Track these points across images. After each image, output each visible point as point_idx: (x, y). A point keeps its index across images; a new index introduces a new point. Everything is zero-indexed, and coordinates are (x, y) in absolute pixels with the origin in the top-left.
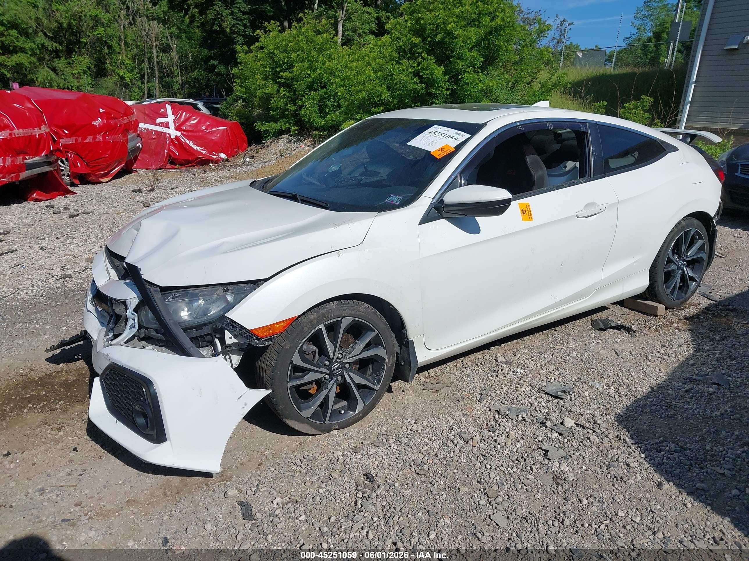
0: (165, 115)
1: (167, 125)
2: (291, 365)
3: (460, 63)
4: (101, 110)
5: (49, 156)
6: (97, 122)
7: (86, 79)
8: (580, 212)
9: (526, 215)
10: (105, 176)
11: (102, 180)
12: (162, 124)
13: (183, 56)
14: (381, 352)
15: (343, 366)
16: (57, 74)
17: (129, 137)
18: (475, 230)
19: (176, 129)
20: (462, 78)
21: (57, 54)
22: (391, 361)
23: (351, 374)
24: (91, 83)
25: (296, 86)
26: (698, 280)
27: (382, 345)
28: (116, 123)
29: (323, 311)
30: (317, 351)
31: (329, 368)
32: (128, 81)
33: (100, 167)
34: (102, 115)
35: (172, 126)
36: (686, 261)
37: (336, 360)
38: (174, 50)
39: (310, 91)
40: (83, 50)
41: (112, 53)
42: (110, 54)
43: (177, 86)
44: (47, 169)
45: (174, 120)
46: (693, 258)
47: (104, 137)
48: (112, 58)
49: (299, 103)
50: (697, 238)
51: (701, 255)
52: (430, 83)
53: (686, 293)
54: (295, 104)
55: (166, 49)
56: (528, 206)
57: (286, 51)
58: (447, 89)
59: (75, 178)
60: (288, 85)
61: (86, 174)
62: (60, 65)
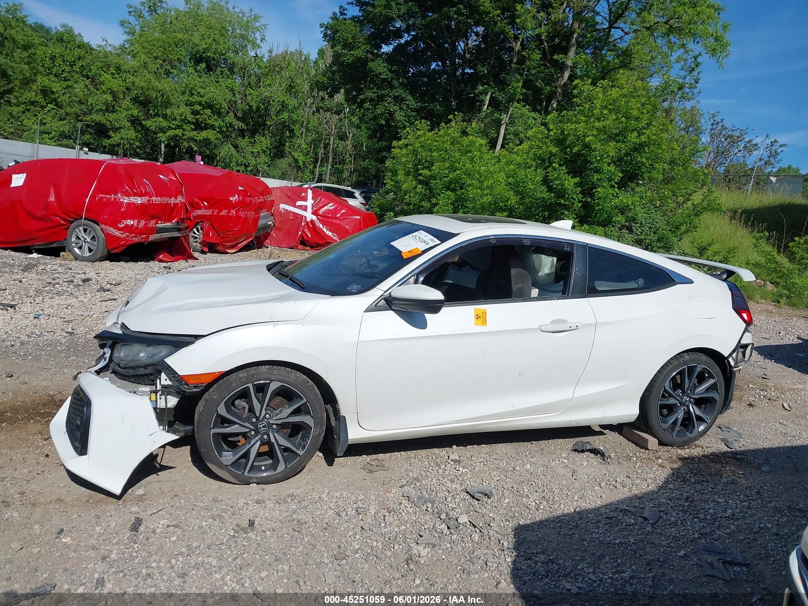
0: (305, 199)
1: (305, 208)
2: (216, 414)
3: (596, 176)
4: (240, 188)
5: (180, 223)
6: (234, 198)
7: (264, 158)
8: (544, 326)
9: (480, 320)
10: (232, 247)
11: (229, 251)
12: (300, 207)
13: (357, 146)
14: (307, 420)
15: (270, 426)
16: (238, 152)
17: (261, 215)
18: (422, 325)
19: (313, 213)
20: (596, 192)
21: (242, 133)
22: (318, 430)
23: (276, 434)
24: (268, 163)
25: (432, 185)
26: (708, 422)
27: (310, 414)
28: (251, 201)
29: (253, 372)
30: (247, 408)
31: (255, 425)
32: (301, 164)
33: (229, 239)
34: (239, 193)
35: (310, 210)
36: (693, 398)
37: (263, 418)
38: (350, 139)
39: (447, 191)
40: (266, 132)
41: (293, 136)
42: (291, 137)
43: (346, 174)
44: (176, 234)
45: (312, 204)
46: (701, 396)
47: (237, 212)
48: (291, 142)
49: (434, 201)
50: (707, 375)
51: (712, 395)
52: (561, 193)
53: (691, 433)
54: (430, 201)
55: (342, 137)
56: (484, 313)
57: (430, 150)
58: (580, 201)
59: (204, 246)
60: (425, 183)
61: (215, 244)
62: (242, 143)
